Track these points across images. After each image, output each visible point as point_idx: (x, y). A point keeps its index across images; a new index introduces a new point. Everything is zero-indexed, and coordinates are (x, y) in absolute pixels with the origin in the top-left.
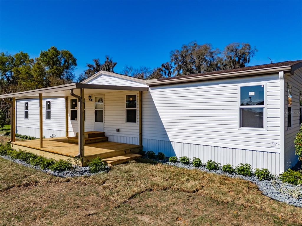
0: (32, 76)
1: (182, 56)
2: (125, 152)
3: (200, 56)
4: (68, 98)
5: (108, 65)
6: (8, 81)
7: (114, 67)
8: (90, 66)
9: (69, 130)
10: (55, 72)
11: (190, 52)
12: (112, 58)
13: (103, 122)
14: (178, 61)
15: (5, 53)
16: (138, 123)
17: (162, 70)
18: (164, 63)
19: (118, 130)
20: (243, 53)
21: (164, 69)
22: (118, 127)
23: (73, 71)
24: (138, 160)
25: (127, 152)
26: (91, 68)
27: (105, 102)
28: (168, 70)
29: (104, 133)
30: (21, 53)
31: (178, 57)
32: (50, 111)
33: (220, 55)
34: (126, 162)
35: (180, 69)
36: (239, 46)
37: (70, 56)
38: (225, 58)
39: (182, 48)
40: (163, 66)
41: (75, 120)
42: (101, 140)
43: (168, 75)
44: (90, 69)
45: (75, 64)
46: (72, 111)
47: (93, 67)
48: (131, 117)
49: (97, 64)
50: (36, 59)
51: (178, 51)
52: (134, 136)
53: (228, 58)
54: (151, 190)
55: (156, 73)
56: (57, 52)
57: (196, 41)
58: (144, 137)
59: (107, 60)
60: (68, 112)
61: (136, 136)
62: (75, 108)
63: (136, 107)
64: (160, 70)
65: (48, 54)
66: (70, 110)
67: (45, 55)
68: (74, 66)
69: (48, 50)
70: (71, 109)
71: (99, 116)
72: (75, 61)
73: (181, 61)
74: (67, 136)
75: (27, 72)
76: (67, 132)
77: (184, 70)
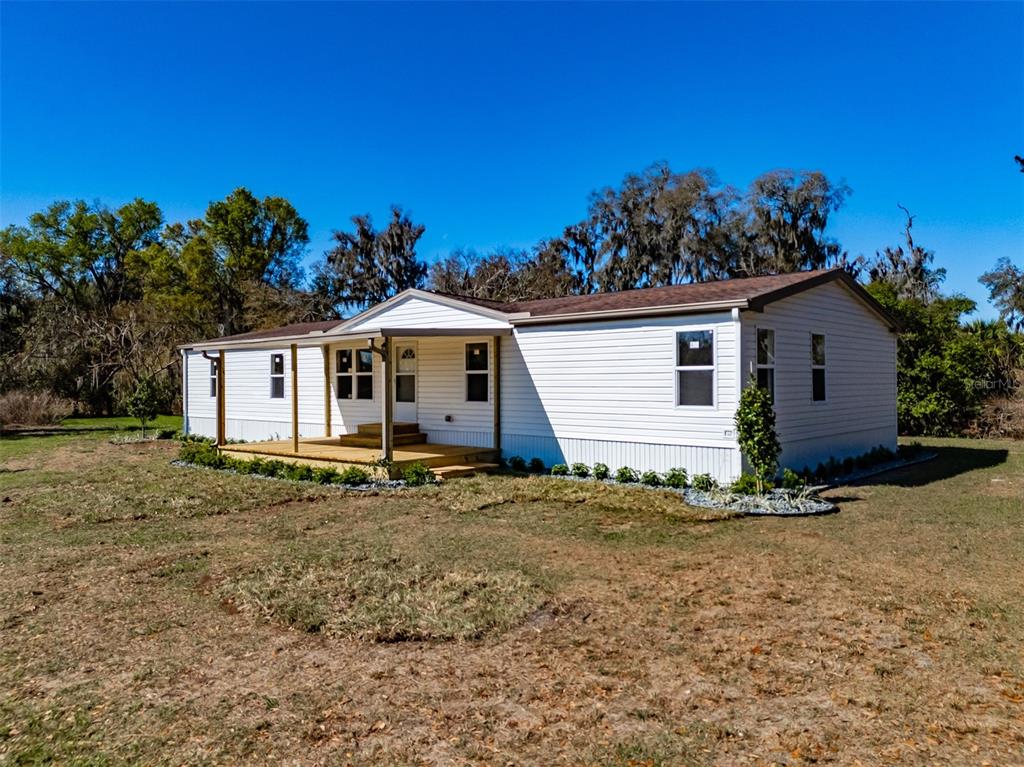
0: (183, 277)
1: (625, 209)
2: (466, 459)
3: (675, 210)
4: (331, 347)
5: (397, 234)
6: (101, 289)
7: (418, 241)
8: (342, 238)
9: (332, 423)
10: (250, 264)
11: (648, 194)
12: (410, 212)
13: (414, 401)
14: (614, 224)
15: (89, 203)
16: (493, 402)
17: (566, 247)
18: (573, 224)
19: (449, 419)
20: (806, 202)
21: (572, 244)
22: (448, 413)
23: (299, 259)
24: (490, 472)
25: (470, 459)
26: (346, 243)
27: (420, 357)
28: (586, 248)
29: (417, 425)
30: (140, 203)
31: (615, 210)
32: (283, 378)
33: (735, 206)
34: (469, 474)
35: (620, 247)
36: (792, 179)
37: (291, 213)
38: (753, 215)
39: (625, 183)
40: (569, 233)
41: (346, 397)
42: (411, 441)
43: (586, 262)
44: (344, 248)
45: (305, 239)
46: (340, 378)
47: (352, 242)
48: (476, 390)
49: (364, 233)
50: (190, 224)
51: (612, 193)
52: (482, 430)
53: (760, 216)
54: (513, 502)
55: (547, 254)
56: (254, 203)
57: (667, 163)
58: (504, 431)
59: (395, 218)
60: (331, 380)
61: (488, 430)
62: (347, 371)
63: (486, 369)
64: (559, 246)
65: (228, 212)
66: (334, 375)
67: (221, 216)
68: (302, 244)
69: (228, 198)
70: (338, 372)
71: (404, 389)
72: (305, 229)
73: (621, 223)
74: (329, 435)
75: (170, 266)
76: (329, 425)
77: (633, 250)
